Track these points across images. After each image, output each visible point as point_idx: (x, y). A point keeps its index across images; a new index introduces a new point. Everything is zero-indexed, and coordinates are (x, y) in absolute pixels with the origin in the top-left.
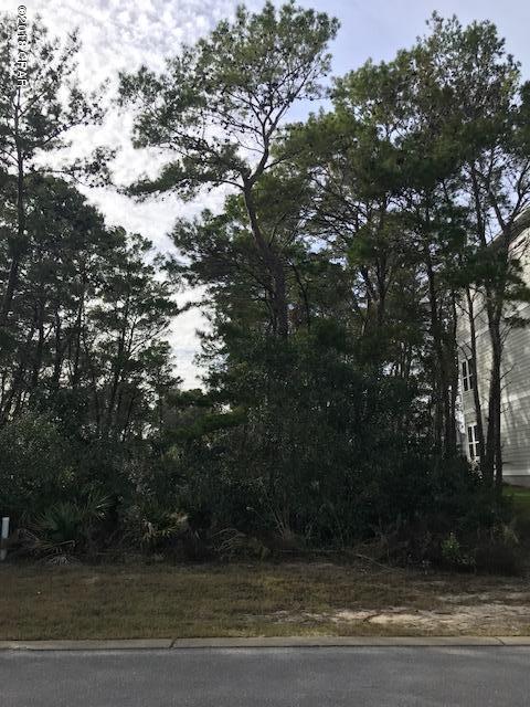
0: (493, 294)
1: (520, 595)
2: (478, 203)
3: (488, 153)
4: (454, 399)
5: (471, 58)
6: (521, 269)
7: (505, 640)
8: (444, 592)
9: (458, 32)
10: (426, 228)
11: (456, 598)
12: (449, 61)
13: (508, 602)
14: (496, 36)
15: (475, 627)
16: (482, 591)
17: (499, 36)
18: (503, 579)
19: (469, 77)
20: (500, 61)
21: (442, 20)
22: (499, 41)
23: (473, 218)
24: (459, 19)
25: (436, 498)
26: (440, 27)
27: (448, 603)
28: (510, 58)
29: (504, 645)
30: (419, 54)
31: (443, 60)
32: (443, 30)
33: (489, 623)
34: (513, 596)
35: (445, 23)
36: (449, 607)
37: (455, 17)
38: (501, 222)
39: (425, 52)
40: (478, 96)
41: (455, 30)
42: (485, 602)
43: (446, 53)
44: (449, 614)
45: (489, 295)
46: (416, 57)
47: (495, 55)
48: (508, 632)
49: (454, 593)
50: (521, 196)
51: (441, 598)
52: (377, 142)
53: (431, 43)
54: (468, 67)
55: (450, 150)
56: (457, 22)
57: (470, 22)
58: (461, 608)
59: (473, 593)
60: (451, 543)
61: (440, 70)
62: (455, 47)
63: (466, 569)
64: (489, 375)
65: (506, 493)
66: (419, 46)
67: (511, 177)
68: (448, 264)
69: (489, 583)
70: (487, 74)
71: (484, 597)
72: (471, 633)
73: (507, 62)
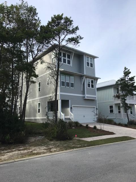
0: (28, 74)
1: (23, 148)
2: (27, 51)
3: (31, 39)
4: (17, 100)
5: (30, 14)
6: (35, 69)
7: (16, 160)
8: (3, 150)
9: (27, 6)
10: (13, 54)
11: (6, 151)
12: (24, 13)
13: (19, 150)
14: (36, 11)
15: (9, 158)
16: (14, 148)
17: (37, 12)
18: (20, 145)
19: (29, 19)
20: (36, 18)
21: (24, 1)
22: (37, 13)
23: (25, 54)
24: (28, 3)
25: (6, 125)
26: (23, 3)
27: (4, 153)
28: (39, 18)
29: (15, 161)
30: (16, 7)
31: (23, 12)
32: (24, 4)
33: (13, 156)
34: (21, 148)
35: (24, 2)
36: (4, 154)
37: (27, 2)
38: (33, 57)
39: (18, 8)
40: (30, 25)
41: (26, 5)
42: (14, 151)
43: (24, 10)
44: (3, 156)
45: (27, 74)
46: (16, 8)
47: (35, 16)
48: (17, 158)
49: (6, 150)
50: (38, 52)
51: (2, 152)
52: (2, 27)
53: (20, 6)
54: (29, 16)
55: (21, 35)
56: (27, 4)
57: (31, 5)
58: (7, 154)
59: (11, 149)
60: (8, 137)
61: (22, 14)
62: (26, 10)
63: (11, 143)
64: (25, 94)
65: (25, 123)
66: (17, 6)
67: (36, 47)
68: (18, 64)
69: (16, 146)
70: (33, 20)
71: (14, 150)
72: (8, 160)
73: (38, 19)
